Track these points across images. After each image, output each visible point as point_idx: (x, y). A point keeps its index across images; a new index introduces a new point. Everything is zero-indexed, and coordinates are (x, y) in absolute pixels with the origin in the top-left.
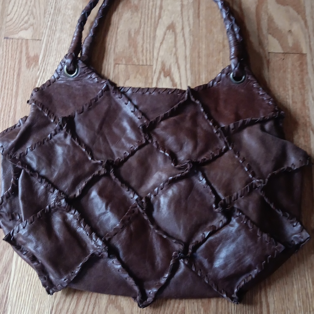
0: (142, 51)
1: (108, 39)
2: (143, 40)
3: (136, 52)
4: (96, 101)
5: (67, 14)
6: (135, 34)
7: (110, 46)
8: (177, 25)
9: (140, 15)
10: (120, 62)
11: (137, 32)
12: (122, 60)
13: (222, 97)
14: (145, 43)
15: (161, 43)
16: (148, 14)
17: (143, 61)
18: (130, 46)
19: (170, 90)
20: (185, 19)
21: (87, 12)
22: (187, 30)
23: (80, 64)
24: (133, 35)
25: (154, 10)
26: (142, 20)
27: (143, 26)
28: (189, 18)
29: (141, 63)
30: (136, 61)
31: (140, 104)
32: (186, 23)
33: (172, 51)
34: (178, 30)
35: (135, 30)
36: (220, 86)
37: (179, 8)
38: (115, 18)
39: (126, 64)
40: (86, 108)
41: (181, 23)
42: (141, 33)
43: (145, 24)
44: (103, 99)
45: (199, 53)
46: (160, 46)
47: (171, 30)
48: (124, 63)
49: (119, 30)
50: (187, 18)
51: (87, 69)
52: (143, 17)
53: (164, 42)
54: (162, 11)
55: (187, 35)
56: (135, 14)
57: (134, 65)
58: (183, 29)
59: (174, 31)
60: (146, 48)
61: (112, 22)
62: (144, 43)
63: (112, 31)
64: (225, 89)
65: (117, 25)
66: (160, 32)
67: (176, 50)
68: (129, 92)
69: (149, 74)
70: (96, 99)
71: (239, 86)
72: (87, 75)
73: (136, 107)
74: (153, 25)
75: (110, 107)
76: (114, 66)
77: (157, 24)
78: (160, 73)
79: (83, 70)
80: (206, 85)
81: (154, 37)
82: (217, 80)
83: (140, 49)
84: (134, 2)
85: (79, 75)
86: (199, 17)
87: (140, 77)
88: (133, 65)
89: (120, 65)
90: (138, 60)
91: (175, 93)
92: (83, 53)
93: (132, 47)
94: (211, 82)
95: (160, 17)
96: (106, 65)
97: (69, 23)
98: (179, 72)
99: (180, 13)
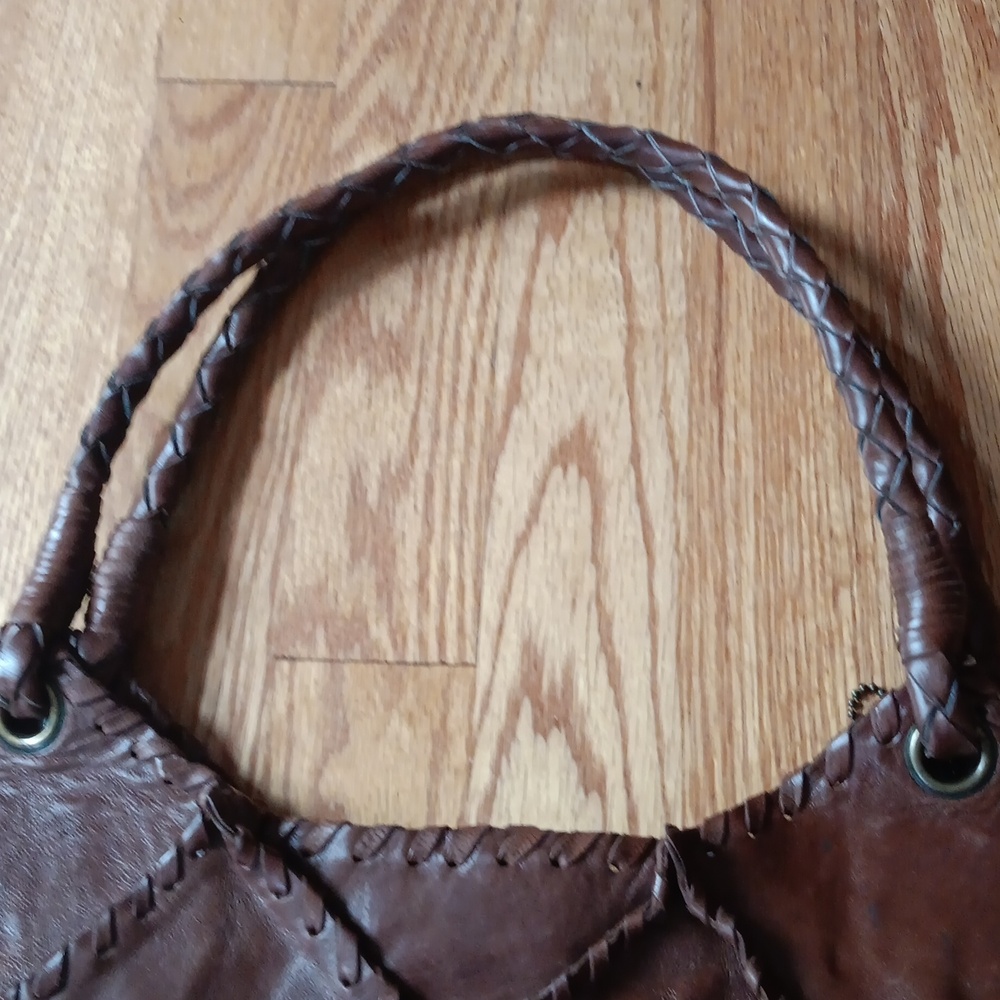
0: (422, 586)
1: (245, 515)
2: (428, 522)
3: (386, 588)
4: (141, 914)
5: (39, 385)
6: (382, 486)
7: (250, 556)
8: (605, 438)
9: (411, 389)
10: (301, 650)
11: (396, 481)
12: (310, 640)
13: (861, 874)
14: (437, 538)
15: (522, 541)
16: (456, 379)
17: (422, 641)
18: (355, 555)
19: (568, 839)
20: (649, 406)
21: (133, 386)
22: (657, 465)
23: (74, 685)
24: (372, 497)
25: (484, 361)
26: (425, 416)
27: (425, 445)
28: (666, 399)
29: (412, 653)
30: (386, 642)
31: (396, 927)
32: (652, 429)
33: (577, 581)
34: (613, 463)
35: (385, 467)
36: (846, 808)
37: (616, 351)
38: (283, 402)
39: (331, 661)
40: (82, 961)
41: (625, 430)
42: (418, 483)
43: (436, 435)
44: (184, 899)
45: (722, 594)
46: (517, 554)
47: (573, 470)
48: (322, 650)
49: (302, 468)
50: (656, 403)
51: (112, 710)
52: (430, 395)
53: (537, 536)
54: (529, 363)
55: (657, 493)
56: (390, 382)
57: (374, 661)
58: (635, 459)
59: (590, 472)
60: (443, 567)
61: (267, 427)
62: (429, 539)
63: (263, 479)
64: (877, 824)
65: (291, 441)
66: (515, 479)
67: (601, 580)
68: (336, 853)
69: (457, 713)
70: (145, 904)
71: (955, 814)
72: (108, 744)
73: (369, 949)
74: (477, 439)
75: (219, 949)
76: (270, 671)
77: (502, 438)
78: (514, 710)
79: (90, 715)
80: (770, 799)
81: (485, 508)
82: (831, 770)
83: (407, 573)
84: (382, 321)
85: (65, 744)
86: (719, 393)
87: (406, 733)
88: (368, 661)
89: (299, 665)
90: (397, 633)
91: (594, 861)
92: (97, 617)
93: (365, 562)
94: (798, 780)
95: (515, 394)
96: (223, 664)
97: (46, 434)
98: (619, 704)
99: (620, 371)
